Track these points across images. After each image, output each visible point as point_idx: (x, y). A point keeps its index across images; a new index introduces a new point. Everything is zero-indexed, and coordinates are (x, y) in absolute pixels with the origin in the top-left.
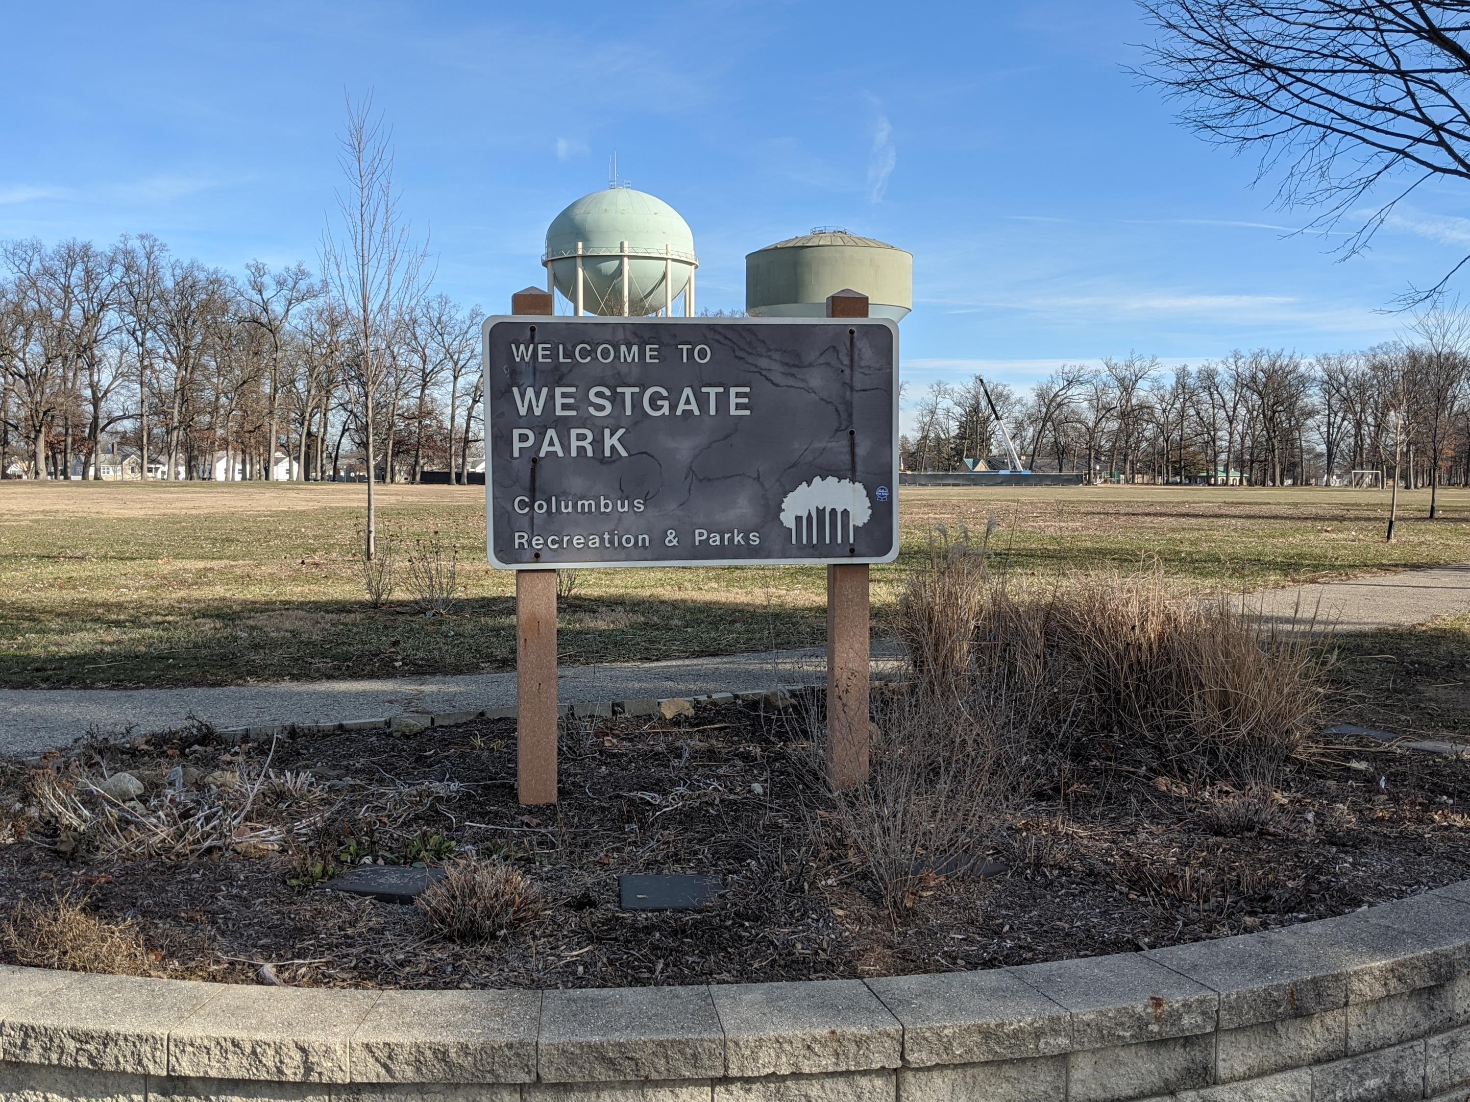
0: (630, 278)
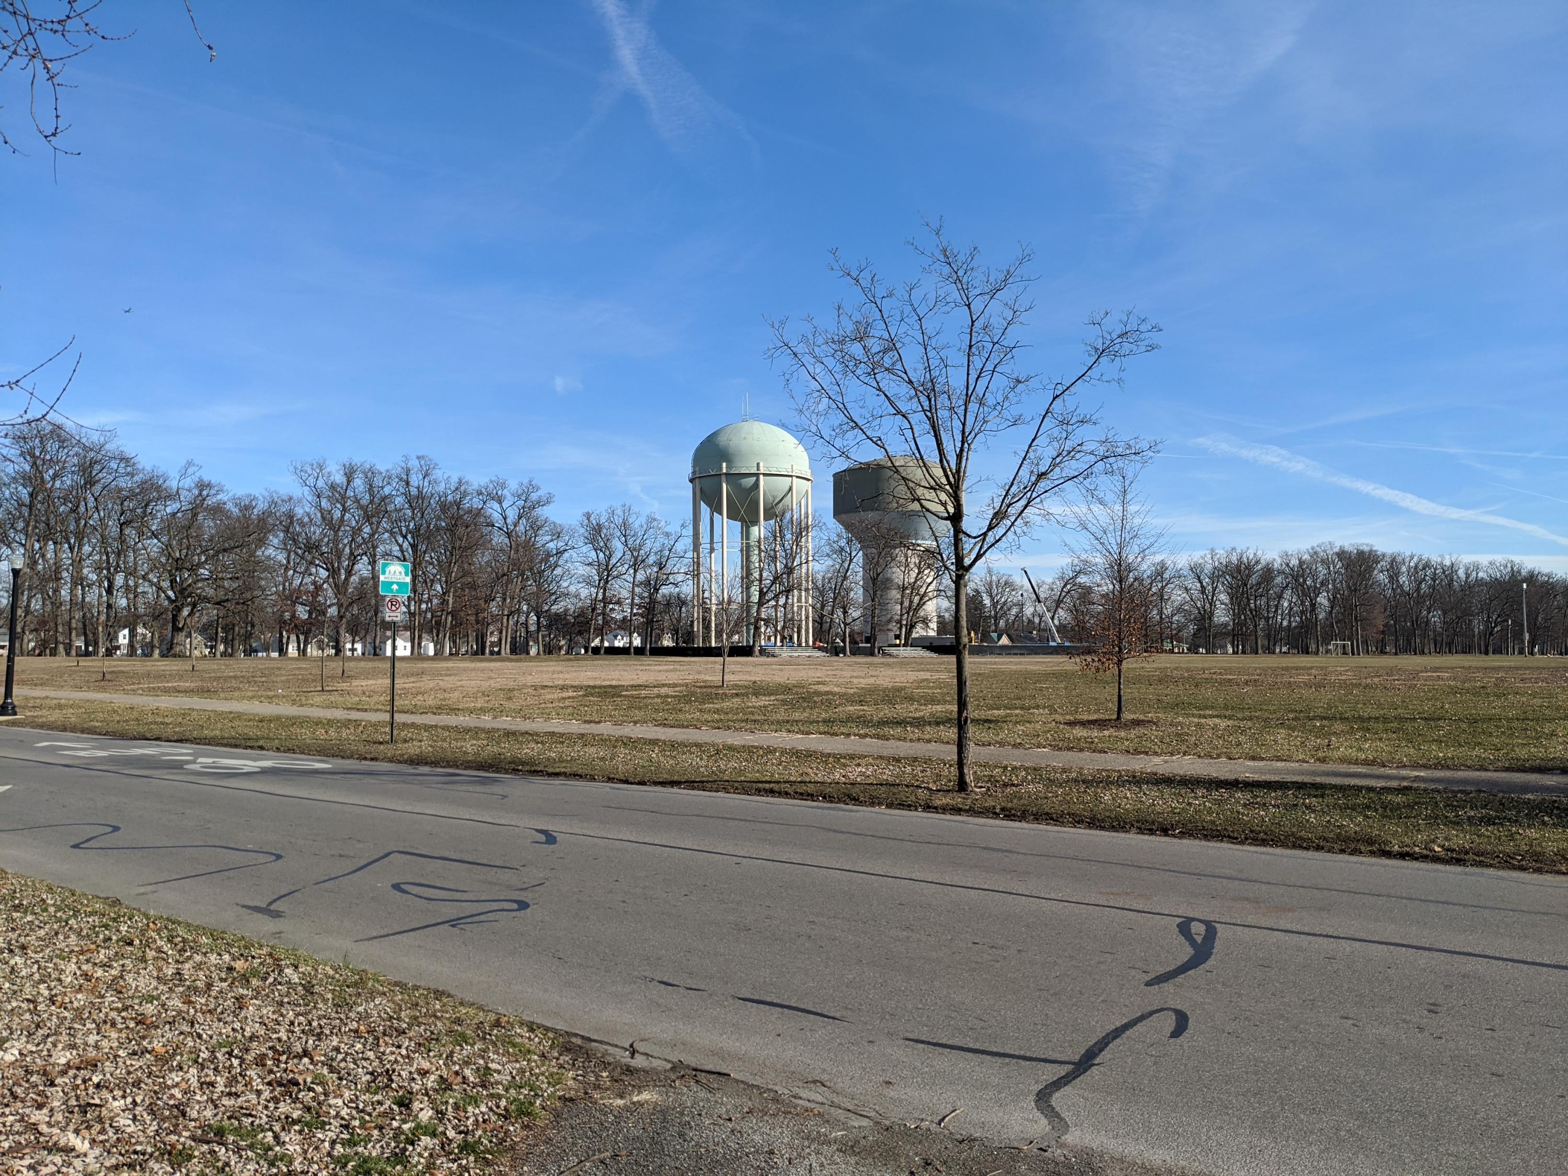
0: (764, 491)
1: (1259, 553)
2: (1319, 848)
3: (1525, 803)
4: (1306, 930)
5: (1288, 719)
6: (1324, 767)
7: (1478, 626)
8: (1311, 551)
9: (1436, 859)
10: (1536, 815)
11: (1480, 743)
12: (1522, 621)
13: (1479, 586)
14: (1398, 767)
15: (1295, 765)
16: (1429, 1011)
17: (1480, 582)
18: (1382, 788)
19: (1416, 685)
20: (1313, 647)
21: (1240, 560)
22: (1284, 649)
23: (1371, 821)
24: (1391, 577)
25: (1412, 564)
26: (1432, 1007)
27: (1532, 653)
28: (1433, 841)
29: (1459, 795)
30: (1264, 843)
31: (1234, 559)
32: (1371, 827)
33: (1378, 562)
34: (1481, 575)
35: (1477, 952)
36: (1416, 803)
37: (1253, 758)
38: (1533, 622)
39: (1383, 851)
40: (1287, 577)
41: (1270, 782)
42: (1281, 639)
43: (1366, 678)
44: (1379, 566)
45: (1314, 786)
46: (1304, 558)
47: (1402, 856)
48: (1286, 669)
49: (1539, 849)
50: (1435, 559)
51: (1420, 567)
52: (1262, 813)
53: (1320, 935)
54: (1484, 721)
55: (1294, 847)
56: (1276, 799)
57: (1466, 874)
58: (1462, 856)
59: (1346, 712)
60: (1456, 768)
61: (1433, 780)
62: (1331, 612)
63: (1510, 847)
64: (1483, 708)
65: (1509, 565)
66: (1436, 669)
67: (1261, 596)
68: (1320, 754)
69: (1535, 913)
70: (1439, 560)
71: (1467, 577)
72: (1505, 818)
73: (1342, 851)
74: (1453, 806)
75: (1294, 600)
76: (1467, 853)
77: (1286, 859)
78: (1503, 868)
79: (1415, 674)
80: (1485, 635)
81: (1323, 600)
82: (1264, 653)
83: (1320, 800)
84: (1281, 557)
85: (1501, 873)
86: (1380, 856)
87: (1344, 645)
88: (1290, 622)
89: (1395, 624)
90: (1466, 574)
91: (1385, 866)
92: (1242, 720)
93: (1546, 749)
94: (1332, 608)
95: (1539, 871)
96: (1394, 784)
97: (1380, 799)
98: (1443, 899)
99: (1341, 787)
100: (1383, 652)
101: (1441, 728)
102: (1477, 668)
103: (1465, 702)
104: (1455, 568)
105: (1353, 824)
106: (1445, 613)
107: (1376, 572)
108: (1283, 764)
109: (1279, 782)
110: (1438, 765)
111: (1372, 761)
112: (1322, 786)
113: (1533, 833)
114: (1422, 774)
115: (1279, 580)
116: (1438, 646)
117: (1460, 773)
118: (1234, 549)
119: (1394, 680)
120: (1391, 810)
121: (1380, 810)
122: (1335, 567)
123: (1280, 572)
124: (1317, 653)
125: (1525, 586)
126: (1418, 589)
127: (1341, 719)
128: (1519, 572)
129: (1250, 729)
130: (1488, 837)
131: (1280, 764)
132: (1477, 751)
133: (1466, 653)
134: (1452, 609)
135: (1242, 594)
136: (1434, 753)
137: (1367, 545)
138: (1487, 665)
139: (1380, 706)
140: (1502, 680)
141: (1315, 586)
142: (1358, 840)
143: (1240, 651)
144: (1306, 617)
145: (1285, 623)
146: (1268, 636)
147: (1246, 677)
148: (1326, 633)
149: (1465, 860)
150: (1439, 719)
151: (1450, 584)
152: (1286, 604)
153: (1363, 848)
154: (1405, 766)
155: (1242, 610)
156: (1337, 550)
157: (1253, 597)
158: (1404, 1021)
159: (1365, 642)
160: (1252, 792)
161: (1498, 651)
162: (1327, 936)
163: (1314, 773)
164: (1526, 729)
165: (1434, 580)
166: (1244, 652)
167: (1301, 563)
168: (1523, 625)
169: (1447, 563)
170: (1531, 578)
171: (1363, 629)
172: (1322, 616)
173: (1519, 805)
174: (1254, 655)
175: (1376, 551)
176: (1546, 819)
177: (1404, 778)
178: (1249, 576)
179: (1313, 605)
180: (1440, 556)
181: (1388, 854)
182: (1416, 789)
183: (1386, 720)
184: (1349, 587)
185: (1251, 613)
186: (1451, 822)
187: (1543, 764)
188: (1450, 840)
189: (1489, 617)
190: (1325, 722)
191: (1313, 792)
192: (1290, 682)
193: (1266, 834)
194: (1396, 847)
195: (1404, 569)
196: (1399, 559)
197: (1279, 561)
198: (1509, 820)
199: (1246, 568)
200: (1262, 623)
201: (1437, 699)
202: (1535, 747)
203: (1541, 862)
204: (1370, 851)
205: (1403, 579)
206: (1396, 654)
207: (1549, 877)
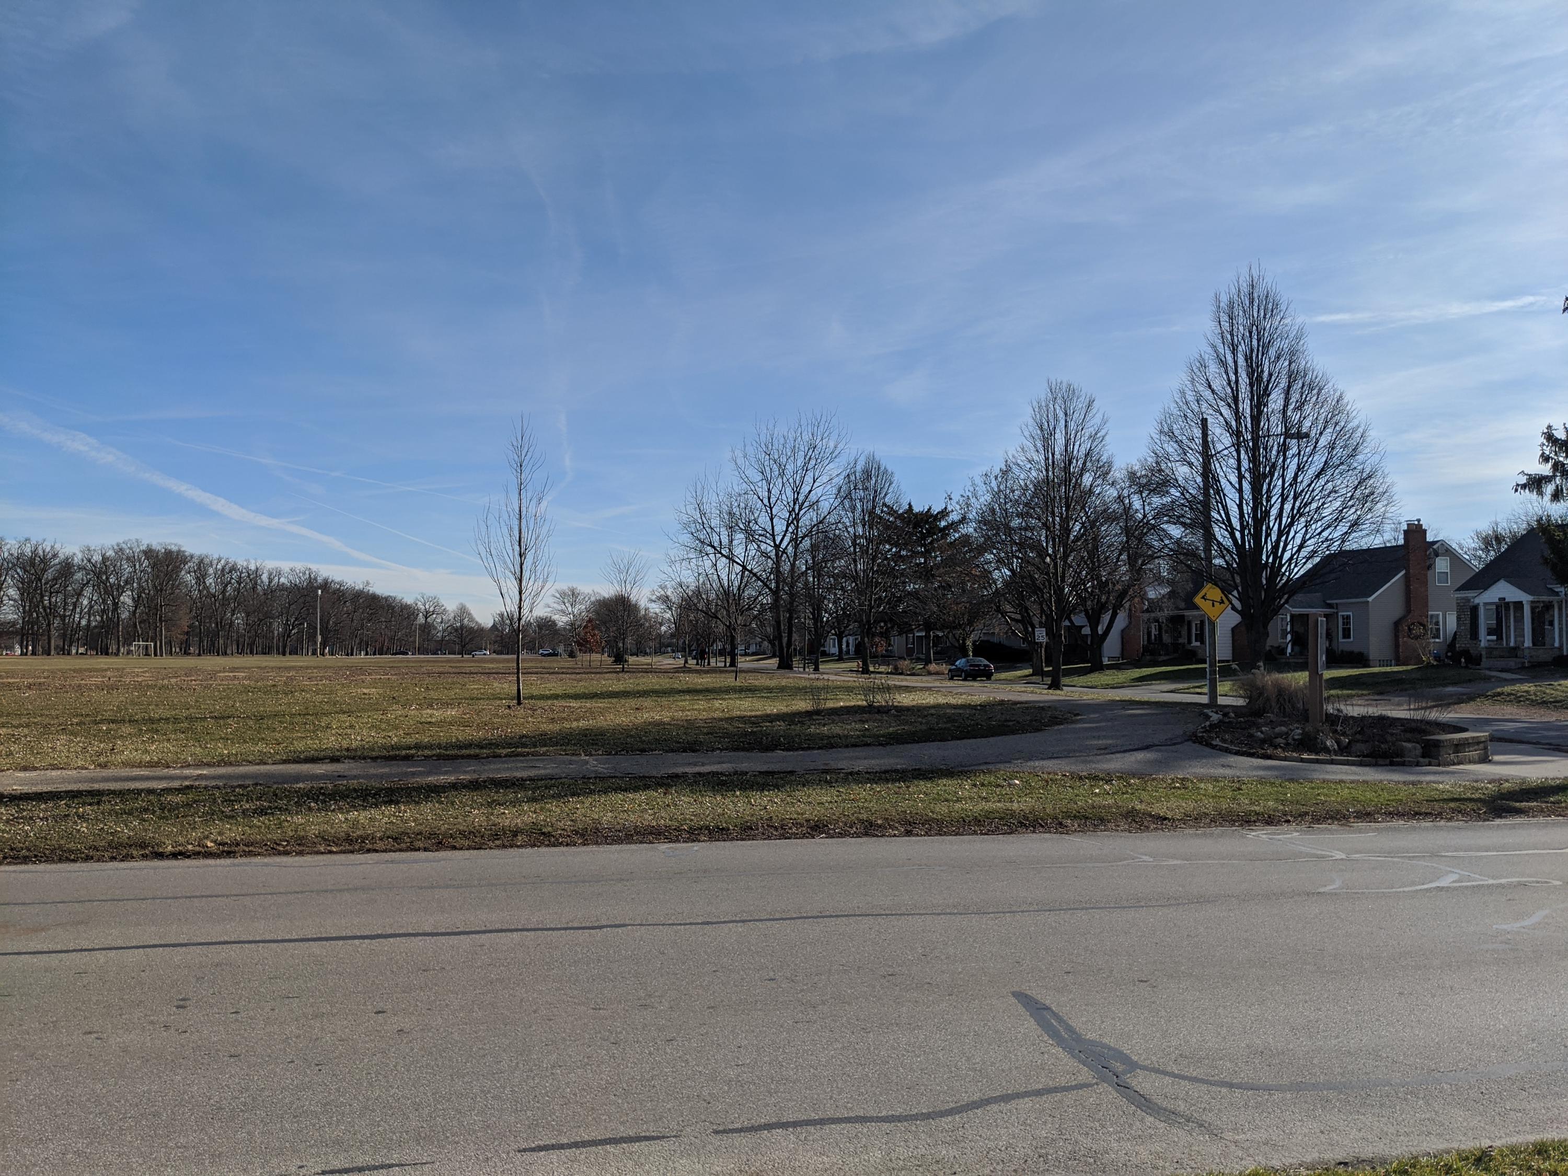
1: (58, 546)
2: (88, 858)
3: (296, 792)
4: (59, 948)
5: (72, 725)
6: (105, 773)
7: (278, 628)
8: (116, 547)
9: (209, 855)
10: (304, 802)
11: (263, 739)
12: (316, 624)
13: (280, 590)
14: (182, 767)
15: (73, 773)
16: (178, 1007)
17: (281, 587)
18: (162, 790)
19: (211, 685)
20: (113, 648)
21: (34, 552)
22: (81, 650)
23: (147, 823)
24: (197, 578)
25: (219, 567)
26: (181, 1003)
27: (323, 654)
28: (207, 837)
29: (237, 790)
30: (25, 860)
31: (28, 551)
32: (146, 830)
33: (185, 563)
34: (282, 580)
35: (233, 939)
36: (195, 802)
37: (25, 769)
38: (325, 626)
39: (156, 853)
40: (88, 574)
41: (41, 794)
42: (78, 639)
43: (163, 680)
44: (186, 567)
45: (91, 793)
46: (108, 554)
47: (175, 856)
48: (79, 671)
49: (302, 833)
50: (241, 563)
51: (227, 570)
52: (26, 828)
53: (74, 951)
54: (269, 717)
55: (60, 860)
56: (46, 810)
57: (234, 865)
58: (233, 849)
59: (136, 714)
60: (238, 764)
61: (214, 778)
62: (134, 612)
63: (276, 835)
64: (270, 705)
65: (307, 572)
66: (233, 670)
67: (57, 592)
68: (102, 759)
69: (291, 893)
70: (245, 564)
71: (270, 581)
72: (276, 808)
73: (113, 859)
74: (230, 801)
75: (95, 598)
76: (238, 845)
77: (48, 875)
78: (270, 855)
79: (213, 675)
80: (284, 636)
81: (126, 599)
82: (58, 654)
83: (96, 807)
84: (83, 552)
85: (267, 860)
86: (153, 858)
87: (147, 646)
88: (89, 621)
89: (200, 625)
90: (269, 578)
91: (155, 868)
92: (17, 727)
93: (320, 741)
94: (136, 607)
95: (300, 853)
96: (176, 784)
97: (159, 800)
98: (208, 893)
99: (120, 791)
100: (187, 653)
101: (227, 726)
102: (272, 668)
103: (256, 700)
104: (260, 572)
105: (125, 831)
106: (248, 615)
107: (183, 573)
108: (59, 772)
109: (51, 792)
110: (222, 762)
111: (156, 763)
112: (100, 793)
113: (298, 819)
114: (205, 772)
115: (79, 576)
116: (240, 647)
117: (241, 768)
118: (27, 540)
119: (191, 680)
120: (169, 811)
121: (158, 812)
122: (141, 565)
123: (81, 568)
124: (117, 654)
125: (320, 592)
126: (224, 591)
127: (130, 721)
128: (315, 579)
129: (26, 736)
130: (260, 827)
131: (54, 773)
132: (261, 746)
133: (265, 654)
134: (254, 612)
135: (35, 590)
136: (219, 750)
137: (175, 545)
138: (283, 665)
139: (173, 707)
140: (291, 679)
141: (119, 585)
142: (131, 846)
143: (30, 653)
144: (107, 616)
145: (84, 622)
146: (64, 636)
147: (30, 680)
148: (128, 633)
149: (235, 852)
150: (229, 717)
151: (254, 588)
152: (85, 602)
153: (135, 853)
154: (189, 765)
155: (34, 607)
156: (144, 548)
157: (47, 594)
158: (152, 1023)
159: (169, 643)
160: (18, 806)
161: (294, 652)
162: (81, 950)
163: (93, 780)
164: (306, 723)
165: (239, 583)
166: (34, 653)
167: (105, 559)
168: (317, 628)
169: (252, 567)
170: (325, 585)
171: (168, 630)
172: (125, 615)
173: (288, 793)
174: (45, 656)
175: (184, 552)
176: (312, 804)
177: (186, 778)
178: (44, 570)
179: (116, 605)
180: (246, 560)
181: (160, 856)
182: (197, 788)
183: (176, 720)
184: (155, 586)
185: (45, 610)
186: (226, 817)
187: (316, 754)
188: (223, 834)
189: (287, 620)
190: (112, 726)
191: (89, 800)
192: (79, 686)
193: (29, 850)
194: (170, 848)
195: (211, 571)
196: (207, 561)
197: (80, 556)
198: (280, 809)
199: (42, 561)
200: (57, 622)
201: (229, 698)
202: (312, 739)
203: (303, 845)
204: (142, 855)
205: (210, 581)
206: (199, 655)
207: (308, 859)
